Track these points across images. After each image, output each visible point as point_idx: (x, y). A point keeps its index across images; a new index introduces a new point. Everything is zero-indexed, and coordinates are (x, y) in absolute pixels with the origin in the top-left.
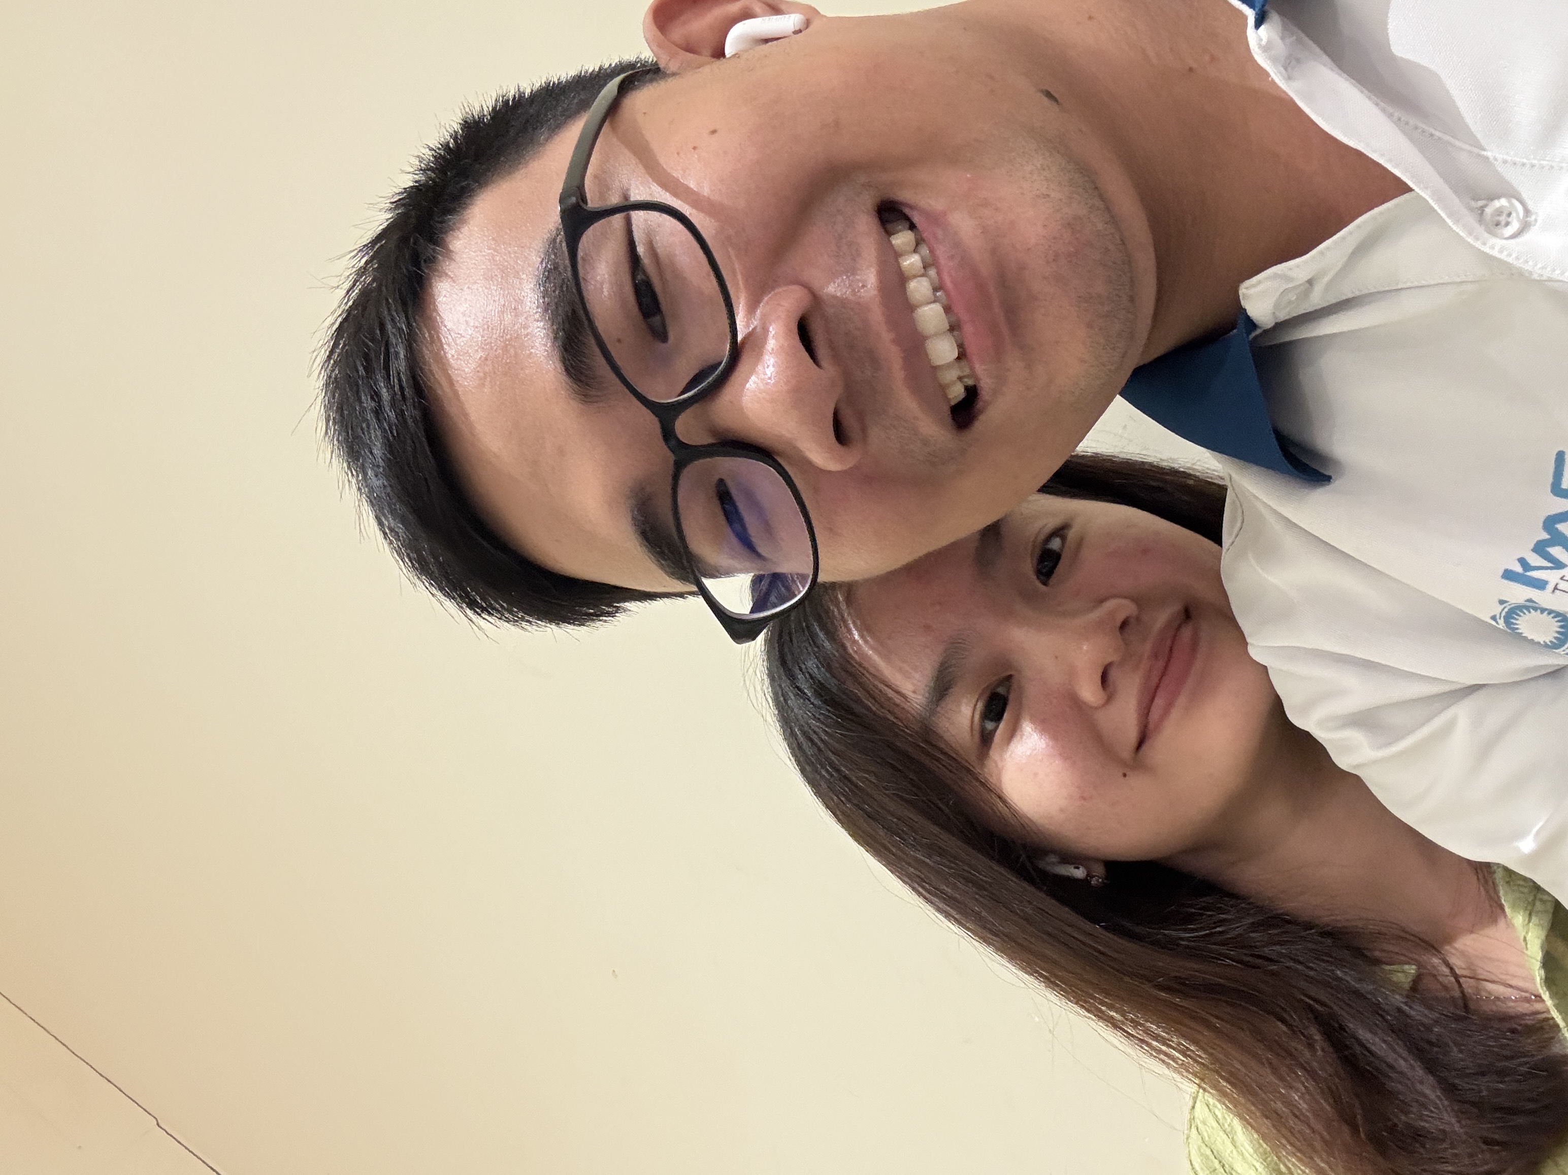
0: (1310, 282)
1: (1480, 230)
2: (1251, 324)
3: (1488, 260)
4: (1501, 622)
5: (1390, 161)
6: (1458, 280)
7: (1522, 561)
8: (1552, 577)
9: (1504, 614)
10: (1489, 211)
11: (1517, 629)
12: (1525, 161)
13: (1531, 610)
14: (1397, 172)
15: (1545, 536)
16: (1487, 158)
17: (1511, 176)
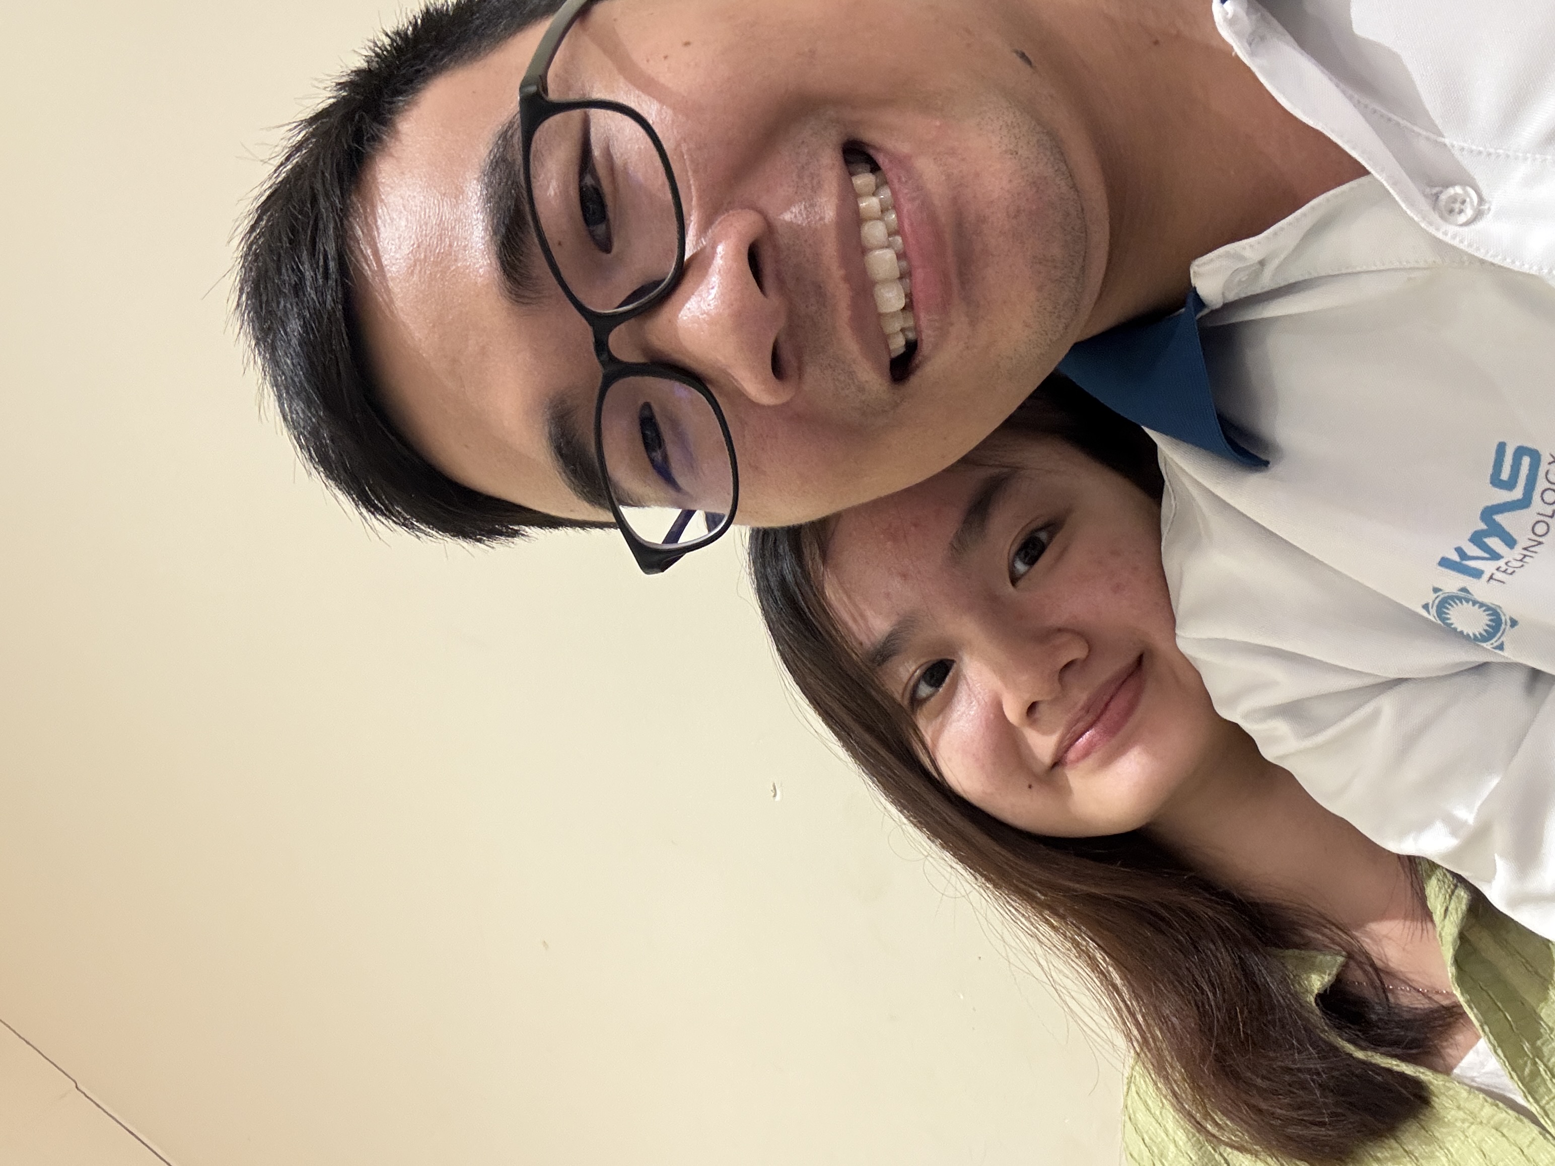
0: (1262, 263)
1: (1435, 217)
2: (1200, 303)
3: (1439, 245)
4: (1433, 611)
5: (1348, 142)
6: (1409, 266)
7: (1459, 550)
8: (1488, 567)
9: (1437, 602)
10: (1443, 197)
11: (1448, 619)
12: (1481, 149)
13: (1464, 602)
14: (1354, 154)
15: (1483, 526)
16: (1445, 145)
17: (1465, 161)
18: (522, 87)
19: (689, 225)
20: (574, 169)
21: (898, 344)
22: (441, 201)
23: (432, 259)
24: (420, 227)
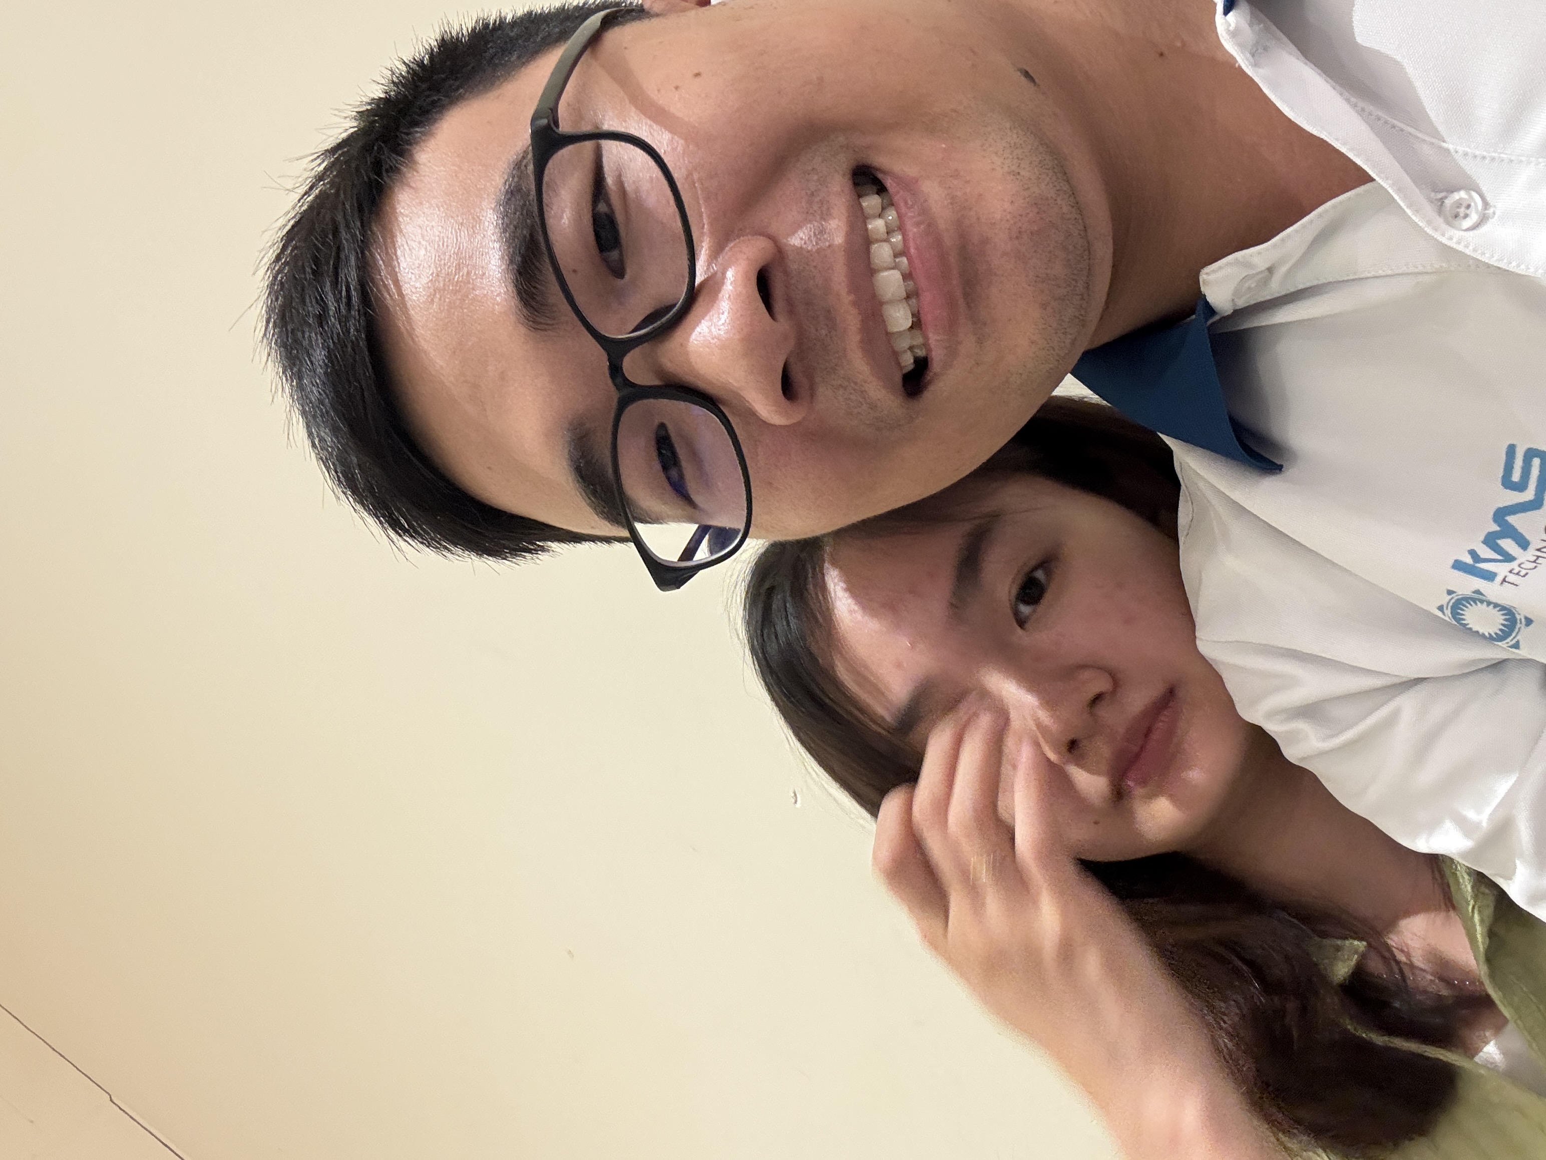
0: (1270, 270)
1: (1440, 221)
2: (1210, 310)
3: (1446, 251)
4: (1448, 612)
5: (1351, 150)
6: (1416, 270)
7: (1473, 553)
8: (1501, 569)
9: (1451, 604)
10: (1448, 202)
11: (1463, 620)
12: (1485, 153)
13: (1477, 602)
14: (1359, 162)
15: (1495, 528)
16: (1447, 150)
17: (1471, 168)
18: (534, 119)
19: (701, 251)
20: (588, 197)
21: (908, 361)
22: (458, 231)
23: (451, 288)
24: (439, 256)
